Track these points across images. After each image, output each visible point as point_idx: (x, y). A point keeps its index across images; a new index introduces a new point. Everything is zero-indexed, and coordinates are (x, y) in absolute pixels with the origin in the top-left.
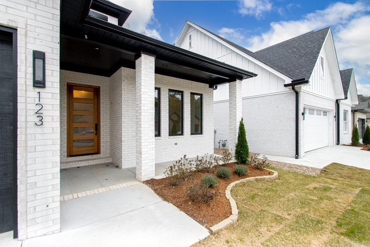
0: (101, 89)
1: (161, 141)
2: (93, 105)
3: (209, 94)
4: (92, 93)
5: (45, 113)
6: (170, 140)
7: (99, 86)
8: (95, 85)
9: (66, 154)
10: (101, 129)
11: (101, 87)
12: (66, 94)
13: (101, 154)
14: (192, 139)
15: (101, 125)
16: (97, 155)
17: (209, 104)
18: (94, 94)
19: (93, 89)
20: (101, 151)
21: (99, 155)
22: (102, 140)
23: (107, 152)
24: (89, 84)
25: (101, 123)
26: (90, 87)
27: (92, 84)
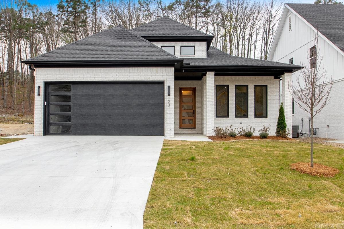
0: (196, 89)
1: (229, 120)
2: (192, 99)
3: (274, 84)
4: (192, 91)
5: (170, 103)
6: (236, 120)
7: (195, 87)
8: (193, 86)
9: (179, 126)
10: (196, 113)
11: (196, 87)
12: (179, 94)
13: (196, 129)
14: (256, 120)
15: (196, 111)
16: (194, 129)
17: (275, 92)
18: (193, 92)
19: (192, 89)
20: (196, 126)
21: (195, 129)
22: (197, 120)
23: (200, 128)
24: (190, 86)
25: (196, 109)
26: (190, 88)
27: (191, 86)
